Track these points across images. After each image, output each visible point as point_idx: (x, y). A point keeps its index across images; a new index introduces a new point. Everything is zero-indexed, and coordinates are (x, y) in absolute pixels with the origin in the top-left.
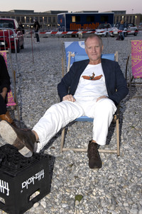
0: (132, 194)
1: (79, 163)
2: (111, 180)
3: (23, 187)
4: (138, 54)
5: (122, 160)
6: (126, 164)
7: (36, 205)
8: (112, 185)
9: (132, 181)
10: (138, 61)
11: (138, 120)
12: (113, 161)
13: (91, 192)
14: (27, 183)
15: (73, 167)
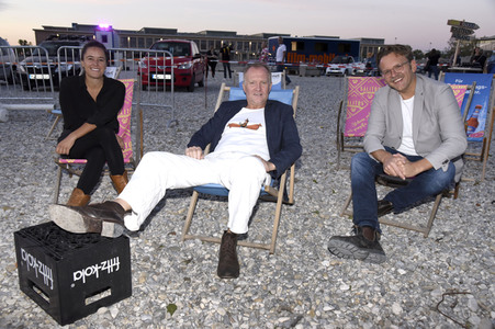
0: (262, 312)
1: (203, 259)
2: (239, 289)
3: (75, 279)
4: (359, 98)
5: (274, 261)
6: (278, 268)
7: (102, 310)
8: (237, 297)
9: (273, 292)
10: (358, 109)
11: (332, 202)
12: (258, 261)
13: (198, 303)
14: (84, 273)
15: (190, 264)
